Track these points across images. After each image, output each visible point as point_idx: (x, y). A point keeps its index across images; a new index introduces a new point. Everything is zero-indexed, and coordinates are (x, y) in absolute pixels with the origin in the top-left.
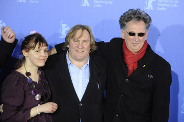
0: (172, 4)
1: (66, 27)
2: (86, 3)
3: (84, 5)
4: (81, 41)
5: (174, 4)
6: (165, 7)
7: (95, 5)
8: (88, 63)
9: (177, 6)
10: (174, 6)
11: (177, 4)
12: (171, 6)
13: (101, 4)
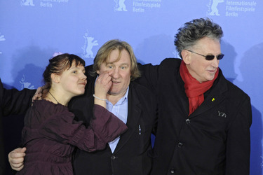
0: (246, 7)
1: (93, 42)
2: (122, 6)
3: (119, 9)
4: (117, 67)
5: (250, 7)
6: (236, 12)
7: (134, 10)
8: (126, 96)
9: (254, 9)
10: (249, 10)
11: (254, 7)
12: (246, 10)
13: (143, 8)
